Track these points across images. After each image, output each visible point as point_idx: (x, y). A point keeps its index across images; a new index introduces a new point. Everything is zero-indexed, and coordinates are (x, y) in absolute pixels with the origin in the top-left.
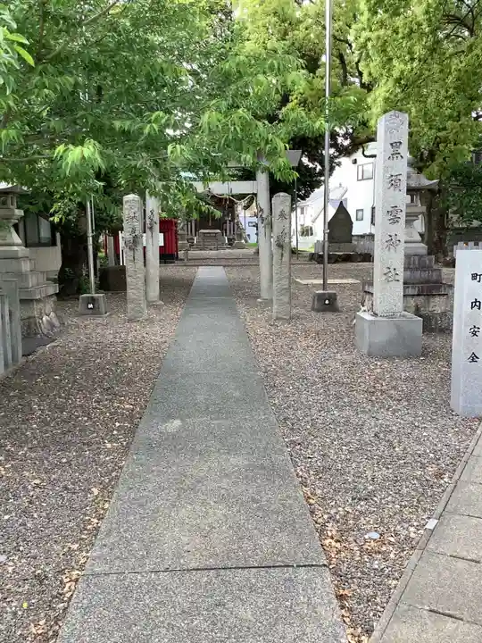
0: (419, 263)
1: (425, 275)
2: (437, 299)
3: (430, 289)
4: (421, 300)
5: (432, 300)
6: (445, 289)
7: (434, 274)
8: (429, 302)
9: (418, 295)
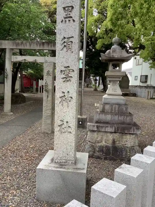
0: (118, 110)
1: (121, 118)
2: (128, 137)
3: (124, 129)
4: (116, 136)
5: (124, 137)
6: (134, 130)
7: (128, 118)
8: (122, 138)
9: (115, 132)
